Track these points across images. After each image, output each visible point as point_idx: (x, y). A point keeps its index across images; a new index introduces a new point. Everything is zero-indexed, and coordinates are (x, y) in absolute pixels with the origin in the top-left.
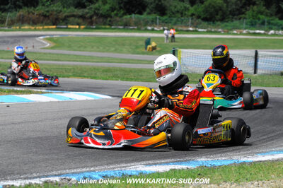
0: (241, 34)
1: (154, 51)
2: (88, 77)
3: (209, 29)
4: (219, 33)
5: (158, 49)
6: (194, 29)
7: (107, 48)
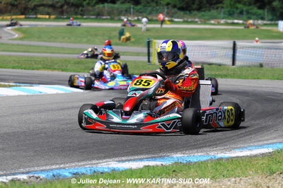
0: (219, 24)
1: (128, 42)
2: (58, 70)
3: (186, 19)
4: (195, 23)
5: (132, 39)
6: (170, 19)
7: (79, 39)
